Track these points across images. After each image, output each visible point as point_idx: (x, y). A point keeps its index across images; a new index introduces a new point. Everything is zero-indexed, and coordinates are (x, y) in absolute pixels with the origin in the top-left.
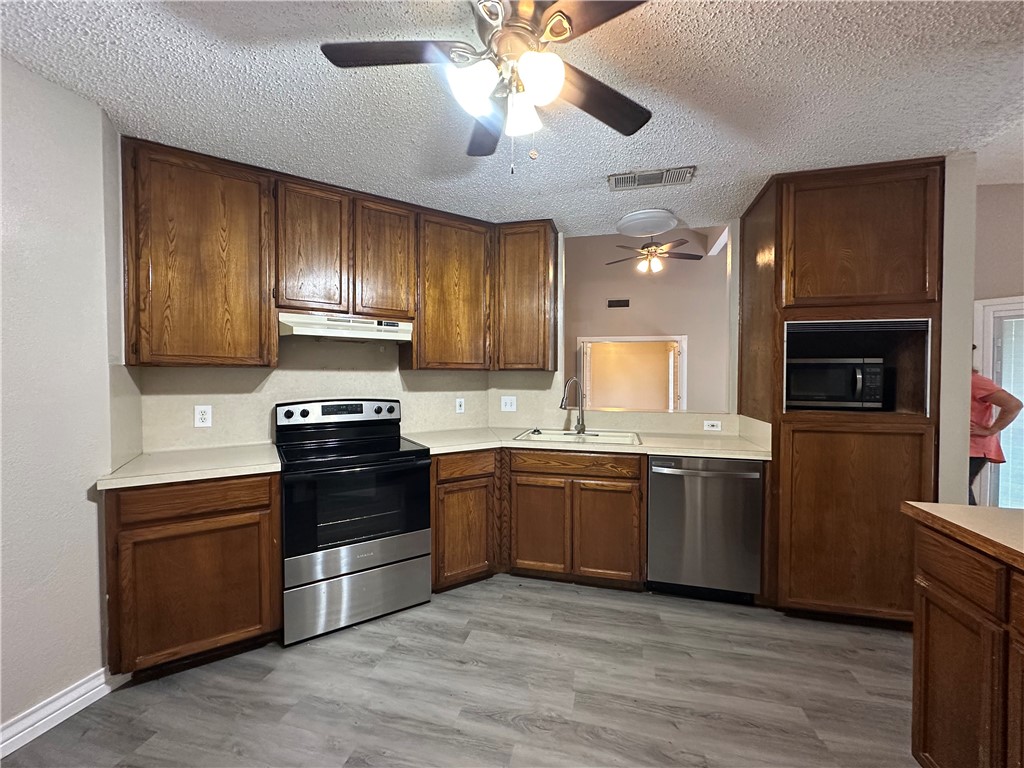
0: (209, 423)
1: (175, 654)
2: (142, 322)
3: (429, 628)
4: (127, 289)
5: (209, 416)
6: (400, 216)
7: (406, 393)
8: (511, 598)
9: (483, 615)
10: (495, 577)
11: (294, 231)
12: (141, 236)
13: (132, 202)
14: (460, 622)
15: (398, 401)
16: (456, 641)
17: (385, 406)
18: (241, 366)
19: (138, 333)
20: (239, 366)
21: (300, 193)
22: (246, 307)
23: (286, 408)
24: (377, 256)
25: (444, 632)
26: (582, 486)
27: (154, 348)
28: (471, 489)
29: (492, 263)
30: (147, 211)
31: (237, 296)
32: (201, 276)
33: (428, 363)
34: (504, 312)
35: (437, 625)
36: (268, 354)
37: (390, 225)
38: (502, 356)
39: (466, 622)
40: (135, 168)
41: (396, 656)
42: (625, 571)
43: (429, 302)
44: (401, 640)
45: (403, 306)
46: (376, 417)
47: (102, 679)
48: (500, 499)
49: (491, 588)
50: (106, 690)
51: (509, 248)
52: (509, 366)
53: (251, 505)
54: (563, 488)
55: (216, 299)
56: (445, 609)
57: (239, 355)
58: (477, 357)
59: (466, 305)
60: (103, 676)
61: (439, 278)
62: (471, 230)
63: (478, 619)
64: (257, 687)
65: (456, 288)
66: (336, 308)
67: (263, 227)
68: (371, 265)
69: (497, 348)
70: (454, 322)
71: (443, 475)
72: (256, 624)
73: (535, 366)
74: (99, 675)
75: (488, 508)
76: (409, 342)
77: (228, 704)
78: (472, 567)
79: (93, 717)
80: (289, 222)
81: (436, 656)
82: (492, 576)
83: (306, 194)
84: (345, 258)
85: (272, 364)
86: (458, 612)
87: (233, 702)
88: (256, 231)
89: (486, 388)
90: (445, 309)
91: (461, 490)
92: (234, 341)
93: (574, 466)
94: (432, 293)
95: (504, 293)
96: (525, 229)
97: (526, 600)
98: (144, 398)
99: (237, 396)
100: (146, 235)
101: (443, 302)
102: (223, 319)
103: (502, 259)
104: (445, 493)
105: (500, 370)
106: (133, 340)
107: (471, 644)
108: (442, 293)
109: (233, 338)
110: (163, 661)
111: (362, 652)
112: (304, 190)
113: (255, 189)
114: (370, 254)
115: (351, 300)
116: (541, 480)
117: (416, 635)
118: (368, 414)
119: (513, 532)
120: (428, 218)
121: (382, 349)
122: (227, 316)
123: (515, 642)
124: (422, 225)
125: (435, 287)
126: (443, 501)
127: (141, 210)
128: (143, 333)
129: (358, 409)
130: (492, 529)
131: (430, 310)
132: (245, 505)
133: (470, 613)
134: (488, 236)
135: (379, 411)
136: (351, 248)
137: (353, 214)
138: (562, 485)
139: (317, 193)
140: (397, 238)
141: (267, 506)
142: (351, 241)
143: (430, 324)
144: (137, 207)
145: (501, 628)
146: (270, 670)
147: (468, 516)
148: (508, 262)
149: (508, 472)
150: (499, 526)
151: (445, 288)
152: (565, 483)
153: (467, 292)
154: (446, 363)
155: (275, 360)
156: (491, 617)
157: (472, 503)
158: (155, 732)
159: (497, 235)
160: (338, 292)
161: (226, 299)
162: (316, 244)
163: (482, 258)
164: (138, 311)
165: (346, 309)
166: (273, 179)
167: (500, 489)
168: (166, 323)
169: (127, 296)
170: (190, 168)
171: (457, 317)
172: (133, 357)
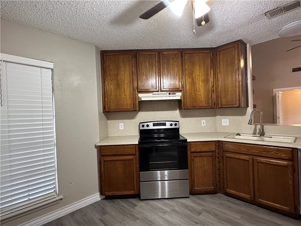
0: (123, 128)
1: (114, 194)
2: (106, 100)
3: (187, 207)
4: (102, 92)
5: (123, 126)
6: (175, 54)
7: (182, 118)
8: (223, 204)
9: (209, 208)
10: (217, 194)
11: (142, 67)
12: (105, 77)
13: (103, 68)
14: (199, 208)
15: (178, 121)
16: (196, 215)
17: (173, 123)
18: (129, 111)
19: (105, 103)
20: (128, 111)
21: (143, 54)
22: (129, 93)
23: (142, 124)
24: (168, 70)
25: (192, 210)
26: (258, 161)
27: (109, 107)
28: (205, 156)
29: (214, 65)
30: (106, 70)
31: (127, 90)
32: (118, 86)
33: (188, 107)
34: (220, 84)
35: (190, 207)
36: (136, 107)
37: (172, 58)
38: (219, 102)
39: (201, 208)
40: (103, 59)
41: (173, 213)
42: (285, 206)
43: (188, 84)
44: (176, 208)
45: (178, 86)
46: (170, 127)
47: (99, 196)
48: (219, 162)
49: (215, 198)
50: (100, 199)
51: (221, 56)
52: (223, 106)
53: (131, 154)
54: (248, 161)
55: (122, 92)
56: (194, 202)
57: (128, 108)
58: (208, 103)
59: (203, 83)
60: (99, 195)
61: (191, 74)
62: (203, 53)
63: (206, 209)
64: (132, 210)
65: (198, 77)
66: (155, 90)
67: (133, 68)
68: (166, 74)
69: (217, 99)
70: (198, 90)
71: (193, 150)
72: (133, 191)
73: (235, 106)
74: (98, 194)
75: (213, 165)
76: (180, 99)
77: (124, 212)
78: (206, 188)
79: (97, 205)
80: (140, 64)
81: (187, 217)
82: (216, 194)
83: (145, 54)
84: (157, 73)
85: (137, 110)
86: (199, 204)
87: (126, 212)
88: (131, 69)
89: (215, 116)
90: (194, 86)
91: (201, 156)
92: (127, 104)
93: (253, 151)
94: (189, 80)
95: (219, 76)
96: (228, 47)
97: (230, 207)
98: (108, 121)
99: (130, 120)
100: (106, 77)
101: (193, 83)
102: (124, 97)
103: (218, 61)
104: (194, 157)
105: (219, 108)
106: (104, 106)
107: (202, 217)
108: (193, 80)
109: (126, 103)
110: (111, 195)
111: (163, 209)
112: (144, 53)
113: (130, 56)
114: (166, 70)
115: (160, 87)
116: (237, 156)
117: (181, 208)
118: (168, 126)
119: (225, 177)
120: (186, 52)
121: (172, 103)
122: (125, 96)
123: (220, 222)
124: (183, 56)
125: (190, 78)
126: (193, 160)
127: (105, 70)
128: (106, 103)
129: (164, 124)
130: (215, 174)
131: (188, 87)
132: (129, 153)
133: (204, 206)
134: (211, 53)
135: (171, 125)
136: (159, 69)
137: (159, 58)
138: (248, 159)
139: (148, 53)
140: (174, 62)
141: (135, 155)
142: (159, 67)
143: (188, 92)
144: (104, 69)
145: (216, 215)
146: (136, 206)
147: (204, 167)
148: (221, 63)
149: (222, 151)
150: (219, 173)
151: (194, 77)
152: (249, 158)
153: (203, 78)
154: (195, 107)
155: (138, 109)
156: (212, 210)
157: (205, 162)
158: (108, 213)
159: (216, 52)
160: (155, 85)
161: (125, 92)
162: (148, 70)
163: (209, 63)
164: (105, 97)
165: (158, 90)
166: (135, 52)
167: (218, 158)
168: (111, 100)
169: (102, 93)
170: (115, 55)
171: (199, 88)
172: (104, 110)
